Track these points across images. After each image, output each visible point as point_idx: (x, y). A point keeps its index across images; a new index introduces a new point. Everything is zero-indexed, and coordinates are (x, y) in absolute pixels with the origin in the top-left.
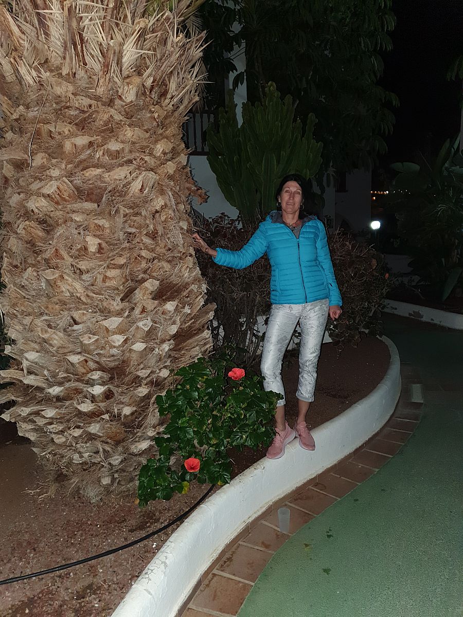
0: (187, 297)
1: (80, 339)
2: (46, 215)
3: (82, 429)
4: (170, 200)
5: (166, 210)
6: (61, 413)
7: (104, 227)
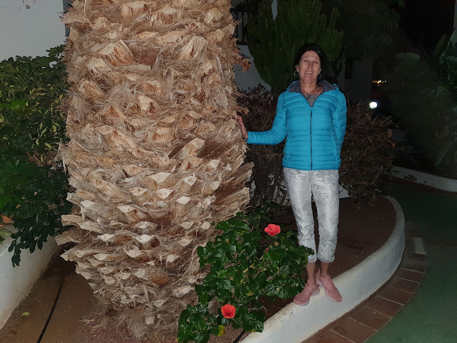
0: (229, 156)
1: (131, 191)
2: (104, 75)
3: (131, 272)
4: (217, 65)
5: (214, 74)
6: (112, 257)
7: (156, 88)
